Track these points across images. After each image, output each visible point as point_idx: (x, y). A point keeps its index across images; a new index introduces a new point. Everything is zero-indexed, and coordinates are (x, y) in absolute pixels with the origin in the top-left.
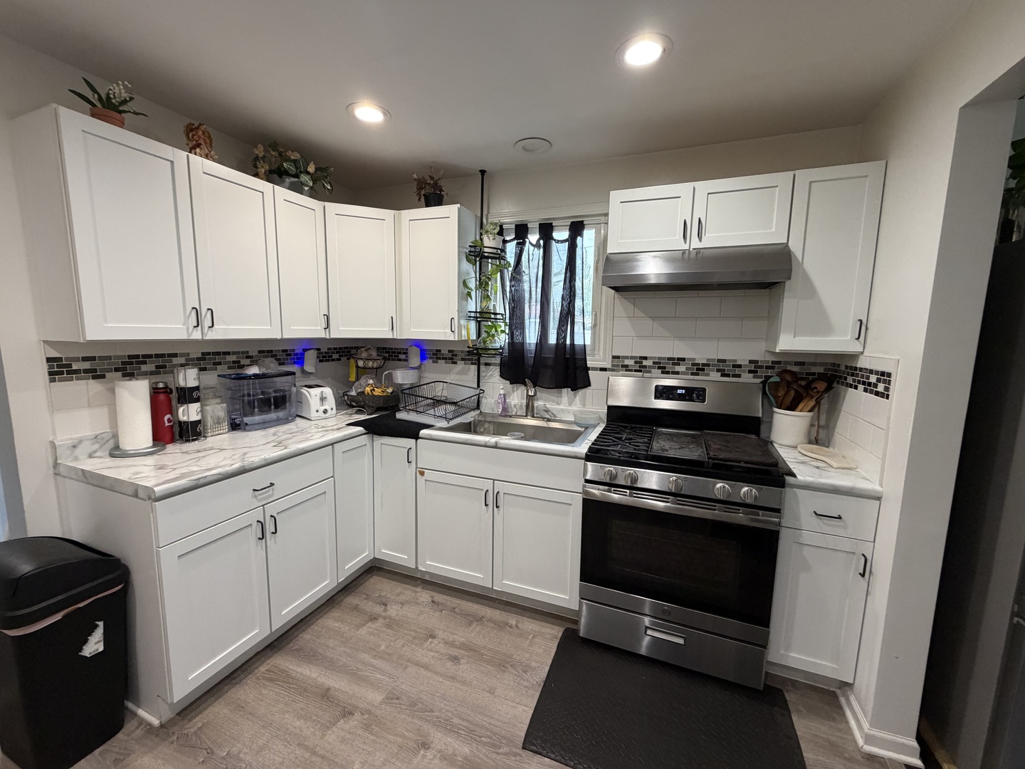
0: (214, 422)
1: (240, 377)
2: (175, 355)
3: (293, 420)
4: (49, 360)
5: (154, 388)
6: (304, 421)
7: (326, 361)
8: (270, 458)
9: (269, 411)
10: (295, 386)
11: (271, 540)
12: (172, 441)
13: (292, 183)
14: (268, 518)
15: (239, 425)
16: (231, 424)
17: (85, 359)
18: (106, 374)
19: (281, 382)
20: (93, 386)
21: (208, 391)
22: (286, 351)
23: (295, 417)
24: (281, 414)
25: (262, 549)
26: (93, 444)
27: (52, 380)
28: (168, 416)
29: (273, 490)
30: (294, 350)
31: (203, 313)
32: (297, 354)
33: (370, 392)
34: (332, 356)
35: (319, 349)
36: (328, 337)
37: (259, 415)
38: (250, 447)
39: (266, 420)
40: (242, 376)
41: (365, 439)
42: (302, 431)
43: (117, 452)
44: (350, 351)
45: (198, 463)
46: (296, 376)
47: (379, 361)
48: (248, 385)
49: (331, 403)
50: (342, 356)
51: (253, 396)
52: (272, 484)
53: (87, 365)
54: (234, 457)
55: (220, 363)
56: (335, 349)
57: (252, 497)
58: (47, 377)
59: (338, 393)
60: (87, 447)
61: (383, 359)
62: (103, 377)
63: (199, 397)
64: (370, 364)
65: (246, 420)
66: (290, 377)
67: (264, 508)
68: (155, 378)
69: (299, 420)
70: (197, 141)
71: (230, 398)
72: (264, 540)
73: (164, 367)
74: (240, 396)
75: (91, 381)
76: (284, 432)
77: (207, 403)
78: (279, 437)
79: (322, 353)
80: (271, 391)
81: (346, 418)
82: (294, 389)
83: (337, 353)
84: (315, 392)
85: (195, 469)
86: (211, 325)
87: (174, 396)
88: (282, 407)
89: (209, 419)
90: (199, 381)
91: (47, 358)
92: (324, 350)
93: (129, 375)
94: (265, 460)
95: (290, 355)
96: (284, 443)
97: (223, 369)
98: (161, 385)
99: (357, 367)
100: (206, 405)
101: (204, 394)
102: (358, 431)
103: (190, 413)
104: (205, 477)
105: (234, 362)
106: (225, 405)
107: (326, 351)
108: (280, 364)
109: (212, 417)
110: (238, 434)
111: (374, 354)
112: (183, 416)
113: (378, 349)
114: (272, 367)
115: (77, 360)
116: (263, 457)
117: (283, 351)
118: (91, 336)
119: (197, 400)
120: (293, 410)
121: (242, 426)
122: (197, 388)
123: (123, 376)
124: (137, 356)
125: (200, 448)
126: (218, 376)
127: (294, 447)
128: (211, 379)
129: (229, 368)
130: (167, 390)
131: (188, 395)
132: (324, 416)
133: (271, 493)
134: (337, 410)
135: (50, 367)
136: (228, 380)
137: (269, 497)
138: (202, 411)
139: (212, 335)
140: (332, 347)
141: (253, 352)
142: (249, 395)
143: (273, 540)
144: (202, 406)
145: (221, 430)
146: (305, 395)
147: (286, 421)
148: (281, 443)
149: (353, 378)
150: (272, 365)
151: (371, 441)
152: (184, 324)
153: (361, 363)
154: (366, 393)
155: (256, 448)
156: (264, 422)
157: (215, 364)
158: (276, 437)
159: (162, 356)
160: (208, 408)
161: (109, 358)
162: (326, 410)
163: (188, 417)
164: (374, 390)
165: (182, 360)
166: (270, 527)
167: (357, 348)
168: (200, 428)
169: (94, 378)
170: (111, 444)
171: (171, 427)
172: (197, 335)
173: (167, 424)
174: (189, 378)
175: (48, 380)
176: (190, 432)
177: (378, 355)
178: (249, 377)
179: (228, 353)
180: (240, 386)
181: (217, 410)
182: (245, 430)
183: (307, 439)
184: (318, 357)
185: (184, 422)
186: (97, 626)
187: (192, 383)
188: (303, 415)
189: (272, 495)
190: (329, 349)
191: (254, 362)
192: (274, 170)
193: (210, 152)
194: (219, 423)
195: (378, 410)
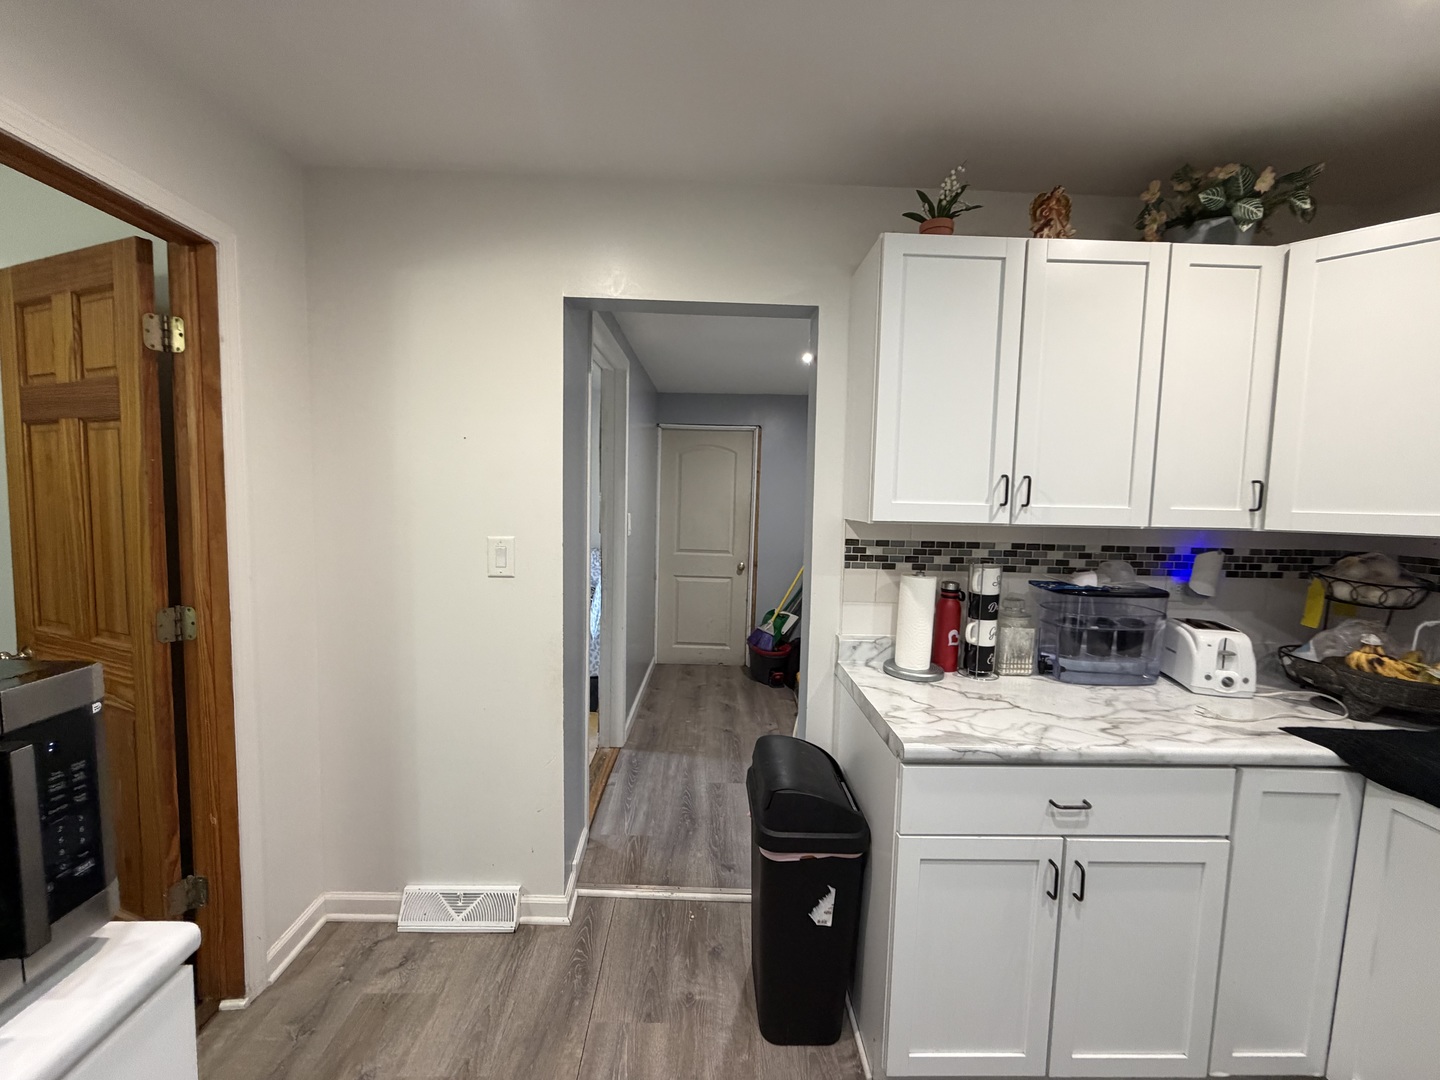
0: (1013, 654)
1: (1063, 589)
2: (976, 545)
3: (1151, 683)
4: (848, 542)
5: (943, 590)
6: (1176, 689)
7: (1244, 575)
8: (1089, 755)
9: (1105, 655)
10: (1164, 617)
11: (1070, 906)
12: (954, 669)
13: (1212, 229)
14: (1070, 866)
15: (1050, 667)
16: (1039, 662)
17: (879, 543)
18: (897, 564)
19: (1137, 608)
20: (882, 577)
21: (1012, 604)
22: (1156, 549)
23: (1157, 677)
24: (1129, 664)
25: (1051, 915)
26: (871, 649)
27: (847, 566)
28: (953, 633)
29: (1087, 816)
30: (1172, 550)
31: (1017, 484)
32: (1178, 557)
33: (1366, 667)
34: (1259, 567)
35: (1229, 551)
36: (1257, 528)
37: (1087, 658)
38: (1059, 717)
39: (1100, 670)
40: (1067, 587)
41: (1339, 782)
42: (1167, 713)
43: (891, 668)
44: (1311, 560)
45: (973, 721)
46: (1170, 599)
47: (1407, 593)
48: (1076, 602)
49: (1245, 664)
50: (1287, 568)
51: (1081, 623)
52: (1087, 806)
53: (878, 551)
54: (1028, 729)
55: (1036, 563)
56: (1269, 552)
57: (1047, 814)
58: (843, 561)
59: (1266, 646)
60: (865, 652)
61: (1423, 588)
62: (892, 567)
63: (996, 611)
64: (1374, 595)
65: (1063, 662)
66: (1157, 601)
67: (1065, 840)
68: (948, 576)
69: (1163, 685)
70: (1046, 217)
71: (1042, 620)
72: (1057, 901)
73: (961, 560)
74: (1059, 621)
75: (881, 570)
76: (1127, 703)
77: (1007, 622)
78: (1117, 711)
79: (1236, 559)
80: (1115, 619)
81: (1283, 708)
82: (1162, 624)
83: (1275, 560)
84: (1209, 638)
85: (965, 729)
86: (1025, 503)
87: (965, 605)
88: (1132, 651)
89: (1007, 647)
90: (1000, 588)
91: (847, 540)
92: (1242, 552)
93: (920, 569)
94: (1080, 755)
95: (1163, 558)
96: (1124, 730)
97: (1040, 573)
98: (951, 587)
99: (1330, 598)
100: (1006, 626)
101: (1006, 608)
102: (1318, 757)
103: (981, 633)
104: (975, 751)
105: (1059, 562)
106: (1033, 631)
107: (1247, 554)
108: (1141, 573)
109: (1010, 646)
110: (1046, 683)
111: (1390, 572)
112: (972, 637)
113: (1403, 561)
114: (1123, 577)
115: (869, 543)
116: (1076, 747)
117: (1150, 549)
118: (879, 516)
119: (993, 616)
120: (1154, 664)
121: (1055, 670)
122: (996, 598)
123: (913, 569)
124: (932, 544)
125: (986, 692)
126: (1030, 582)
127: (1142, 747)
128: (1019, 584)
129: (1050, 571)
130: (957, 595)
131: (983, 607)
132: (1224, 690)
133: (1082, 818)
134: (1259, 681)
135: (848, 550)
136: (1043, 591)
137: (1077, 825)
138: (998, 634)
139: (1025, 519)
140: (1264, 547)
141: (1094, 549)
142: (1074, 621)
143: (1073, 908)
144: (999, 628)
145: (1021, 669)
146: (1184, 639)
147: (1138, 680)
148: (1115, 727)
149: (1312, 620)
150: (1124, 574)
151: (1358, 794)
152: (987, 501)
153: (1342, 591)
154: (1353, 664)
155: (1068, 724)
156: (1095, 673)
157: (1029, 562)
158: (1110, 710)
159: (959, 545)
160: (1007, 631)
161: (901, 543)
162: (1230, 679)
163: (978, 640)
164: (1381, 663)
165: (983, 553)
166: (1071, 883)
167: (1335, 556)
168: (992, 659)
169: (885, 567)
170: (887, 655)
171: (956, 648)
172: (1003, 518)
173: (951, 643)
174: (986, 581)
175: (843, 565)
176: (979, 662)
177: (1403, 576)
178: (1078, 591)
179: (1051, 547)
180: (1061, 602)
181: (1019, 636)
182: (1059, 679)
183: (1174, 737)
184: (1225, 567)
185: (972, 646)
186: (829, 891)
187: (990, 590)
188: (1173, 677)
189: (1084, 824)
190: (1253, 552)
191: (1092, 566)
192: (1177, 219)
193: (1064, 227)
194: (1020, 657)
195: (1385, 713)
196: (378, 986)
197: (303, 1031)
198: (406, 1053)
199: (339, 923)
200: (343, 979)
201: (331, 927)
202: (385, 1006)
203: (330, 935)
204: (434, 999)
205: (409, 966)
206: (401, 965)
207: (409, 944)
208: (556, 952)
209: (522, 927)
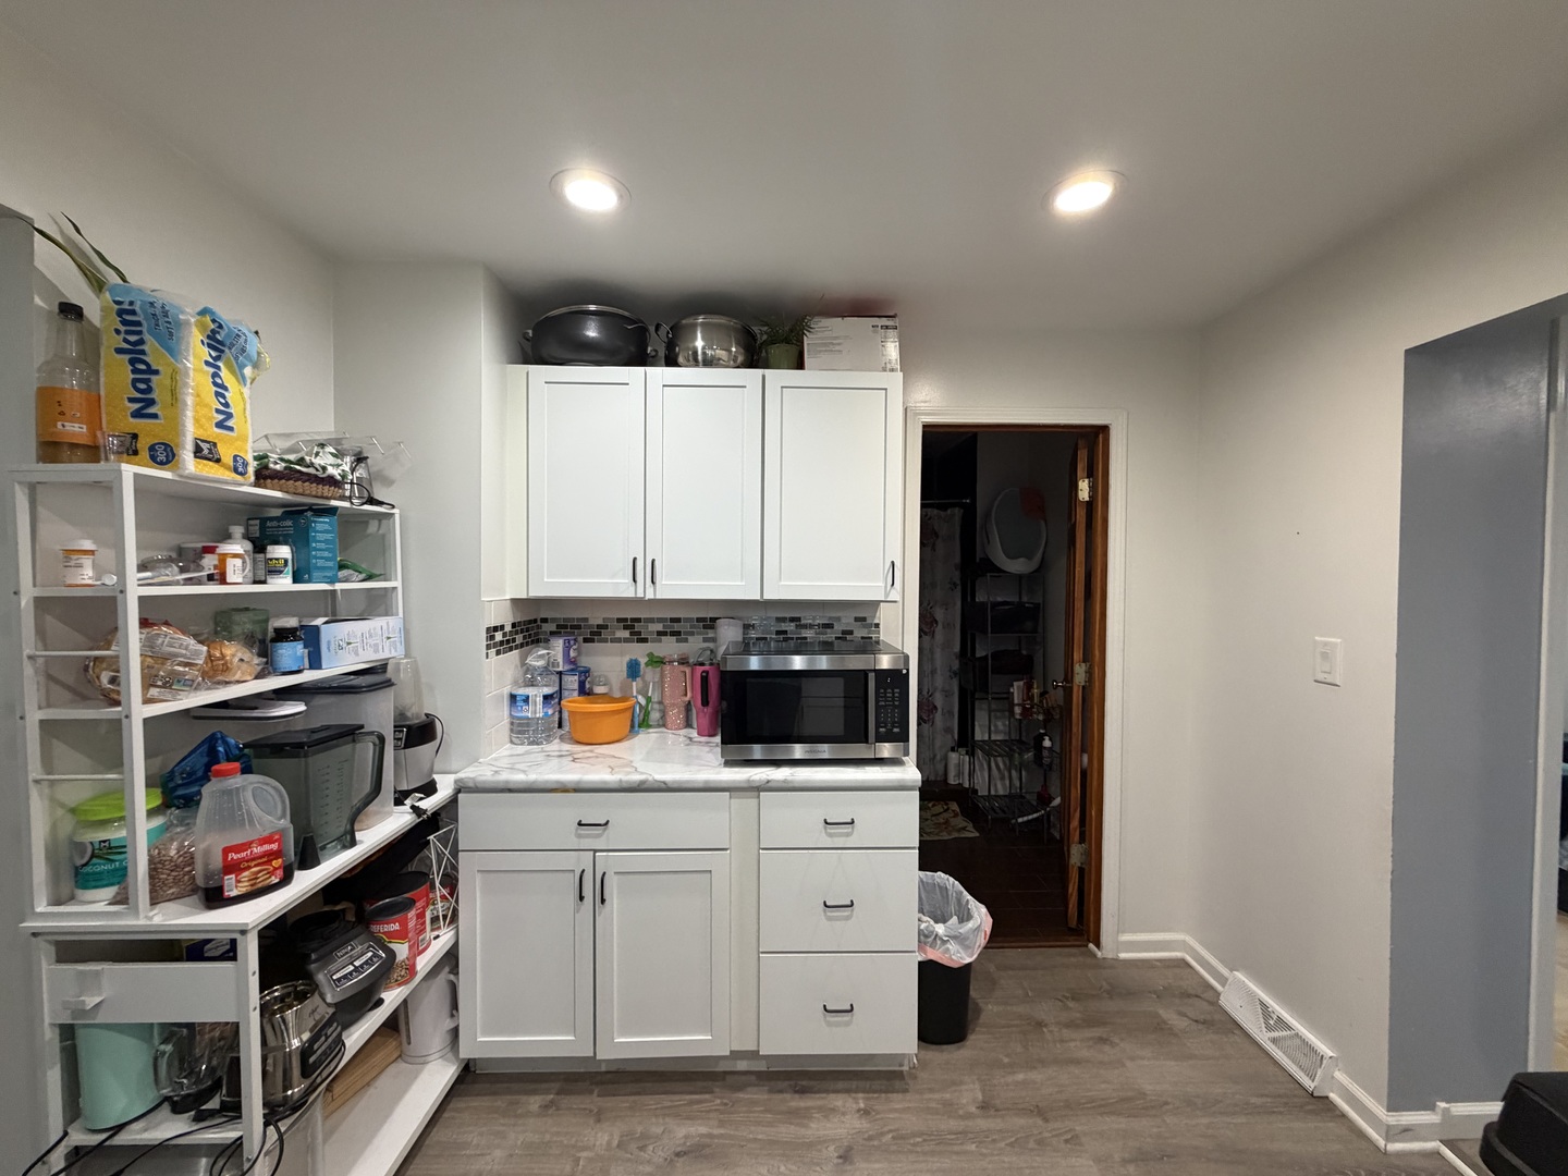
196: (1168, 1015)
197: (1108, 992)
198: (1143, 1058)
199: (1188, 965)
200: (1155, 992)
201: (1184, 964)
202: (1160, 1028)
203: (1178, 966)
204: (1191, 1057)
205: (1201, 1027)
206: (1196, 1021)
207: (1217, 1017)
208: (1336, 1147)
209: (1326, 1101)
